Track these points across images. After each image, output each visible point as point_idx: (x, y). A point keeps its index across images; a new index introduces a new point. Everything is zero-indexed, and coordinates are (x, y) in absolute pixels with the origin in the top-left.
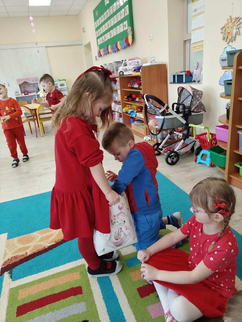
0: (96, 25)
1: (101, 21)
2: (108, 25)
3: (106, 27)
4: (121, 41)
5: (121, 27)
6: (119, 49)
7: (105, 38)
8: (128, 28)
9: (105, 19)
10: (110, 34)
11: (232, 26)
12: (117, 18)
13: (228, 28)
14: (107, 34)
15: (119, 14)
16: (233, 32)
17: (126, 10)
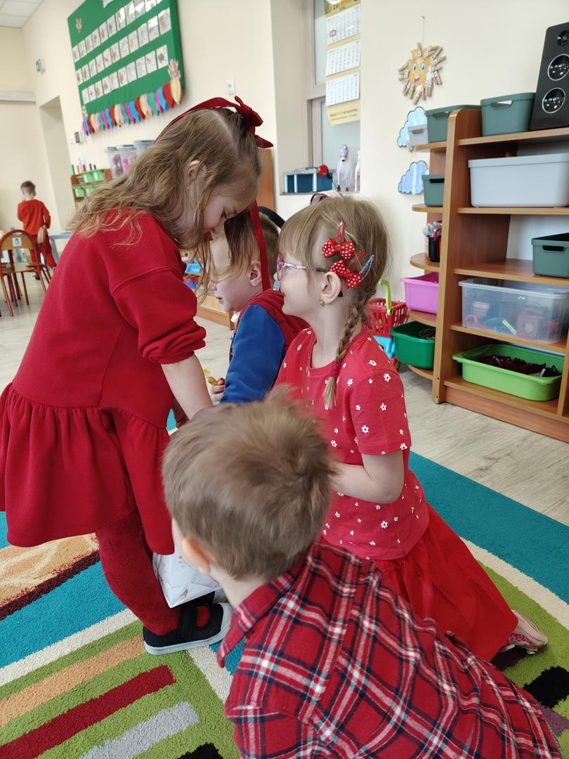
0: (78, 54)
1: (91, 44)
2: (113, 56)
3: (107, 60)
4: (152, 94)
5: (149, 61)
6: (145, 113)
7: (105, 87)
8: (170, 64)
9: (103, 41)
10: (119, 76)
11: (423, 65)
12: (138, 38)
13: (415, 69)
14: (111, 76)
15: (143, 28)
16: (426, 79)
17: (163, 21)
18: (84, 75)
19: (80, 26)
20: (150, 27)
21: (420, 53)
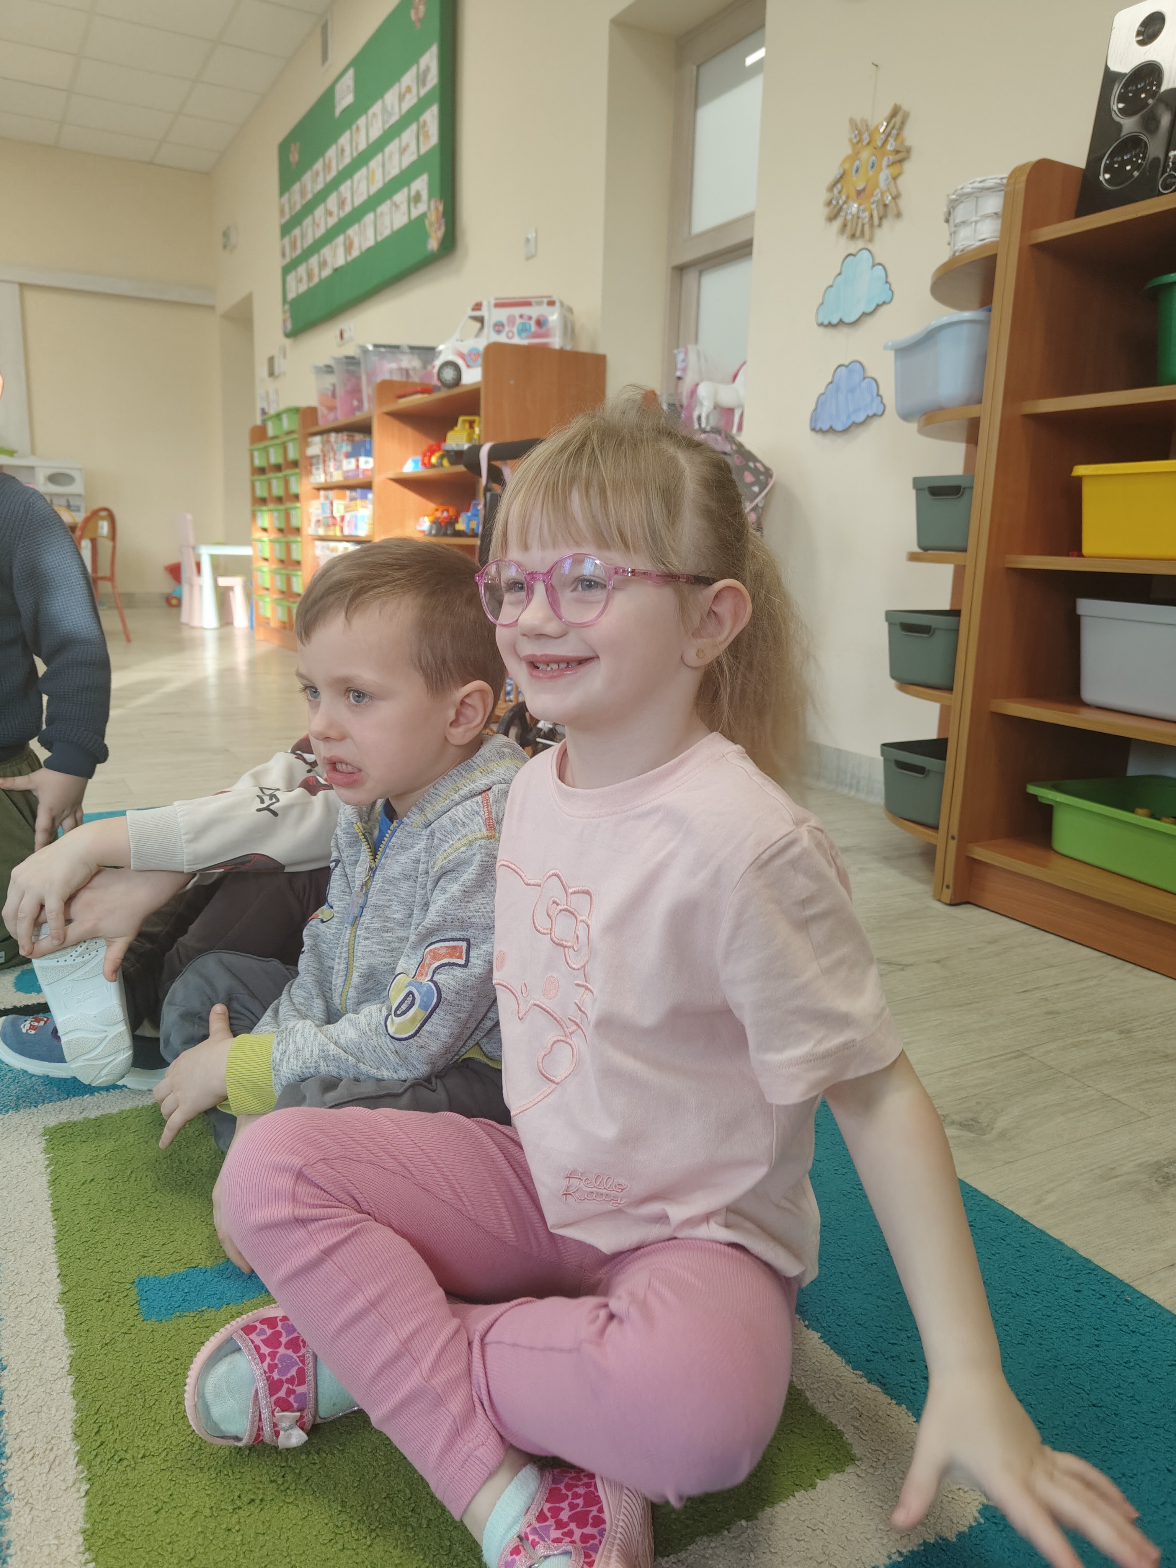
0: (287, 208)
1: (309, 187)
2: (342, 203)
3: (330, 214)
5: (397, 206)
7: (322, 265)
8: (429, 207)
9: (329, 178)
10: (348, 242)
11: (874, 158)
12: (383, 166)
13: (857, 171)
14: (334, 243)
15: (393, 147)
16: (877, 186)
17: (426, 129)
18: (294, 246)
19: (297, 156)
20: (404, 144)
21: (866, 137)
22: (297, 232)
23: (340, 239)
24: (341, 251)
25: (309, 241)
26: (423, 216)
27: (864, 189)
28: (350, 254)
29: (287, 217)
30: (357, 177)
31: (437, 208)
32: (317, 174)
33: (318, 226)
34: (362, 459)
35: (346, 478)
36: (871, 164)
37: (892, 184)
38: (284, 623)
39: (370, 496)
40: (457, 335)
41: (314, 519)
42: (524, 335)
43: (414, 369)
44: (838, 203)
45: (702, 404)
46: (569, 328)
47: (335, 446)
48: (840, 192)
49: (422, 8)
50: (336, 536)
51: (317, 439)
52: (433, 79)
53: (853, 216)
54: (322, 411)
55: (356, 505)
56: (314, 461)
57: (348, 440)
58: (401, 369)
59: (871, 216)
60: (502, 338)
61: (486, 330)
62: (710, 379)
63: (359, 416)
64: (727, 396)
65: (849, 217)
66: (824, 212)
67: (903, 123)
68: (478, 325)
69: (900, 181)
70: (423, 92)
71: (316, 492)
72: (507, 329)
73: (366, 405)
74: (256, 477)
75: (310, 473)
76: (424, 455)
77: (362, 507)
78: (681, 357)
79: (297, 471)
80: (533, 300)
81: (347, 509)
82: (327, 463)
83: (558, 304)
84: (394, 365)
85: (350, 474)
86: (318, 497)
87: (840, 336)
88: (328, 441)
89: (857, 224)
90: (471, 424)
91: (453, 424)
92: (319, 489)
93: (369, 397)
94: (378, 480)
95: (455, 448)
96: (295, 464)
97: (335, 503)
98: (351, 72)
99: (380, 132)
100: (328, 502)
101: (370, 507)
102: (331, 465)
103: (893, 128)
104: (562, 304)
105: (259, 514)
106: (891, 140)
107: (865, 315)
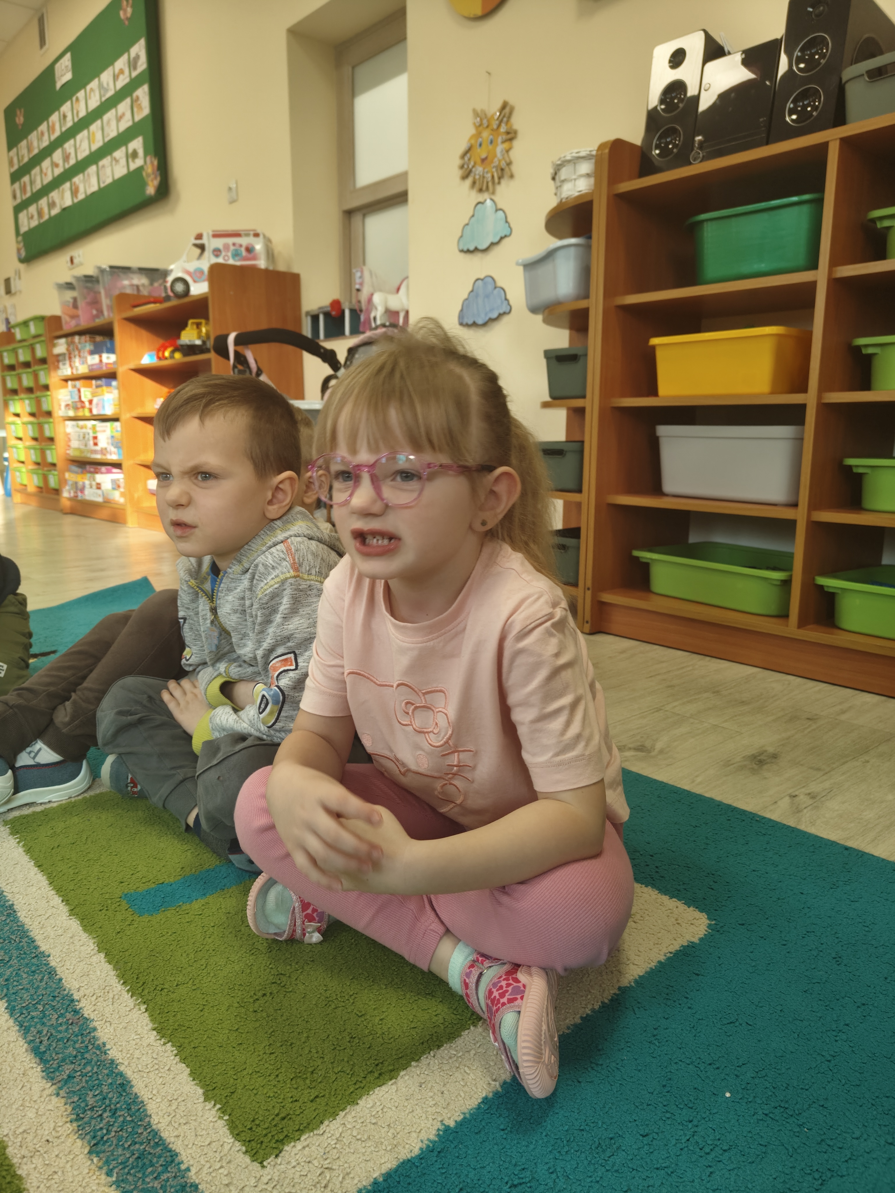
0: (15, 160)
1: (35, 144)
2: (66, 158)
3: (57, 165)
5: (117, 161)
7: (52, 205)
8: (145, 162)
9: (53, 138)
10: (73, 188)
11: (491, 137)
12: (103, 129)
13: (480, 145)
14: (61, 188)
15: (110, 115)
16: (495, 156)
17: (139, 102)
18: (23, 190)
19: (22, 119)
20: (120, 113)
21: (485, 122)
22: (26, 179)
23: (67, 185)
24: (68, 195)
25: (38, 186)
26: (140, 169)
27: (486, 158)
28: (77, 197)
29: (16, 167)
30: (79, 137)
31: (152, 163)
32: (42, 134)
33: (46, 175)
34: (105, 356)
35: (91, 370)
36: (489, 141)
37: (506, 155)
38: (40, 488)
39: (114, 383)
40: (184, 257)
41: (63, 404)
42: (237, 258)
43: (143, 285)
44: (468, 167)
45: (376, 309)
46: (270, 254)
47: (79, 346)
48: (469, 160)
49: (129, 10)
50: (84, 416)
51: (63, 341)
52: (143, 64)
53: (480, 176)
54: (65, 319)
55: (103, 391)
56: (61, 358)
57: (90, 341)
58: (132, 285)
59: (493, 177)
60: (220, 260)
61: (206, 254)
62: (381, 290)
63: (99, 322)
64: (396, 302)
65: (477, 177)
66: (459, 173)
67: (511, 113)
68: (198, 251)
69: (511, 153)
70: (134, 74)
71: (64, 383)
72: (223, 254)
73: (106, 313)
74: (6, 373)
75: (58, 368)
76: (158, 350)
77: (108, 392)
78: (358, 274)
79: (46, 366)
80: (242, 233)
81: (94, 394)
82: (73, 359)
83: (261, 236)
84: (126, 282)
85: (95, 367)
86: (67, 387)
87: (476, 259)
88: (73, 342)
89: (483, 182)
90: (198, 325)
91: (184, 326)
92: (66, 380)
93: (110, 308)
94: (121, 370)
95: (188, 343)
96: (43, 361)
97: (82, 390)
98: (68, 56)
99: (98, 103)
100: (76, 390)
101: (116, 392)
102: (77, 362)
103: (504, 116)
104: (264, 236)
105: (11, 402)
106: (503, 125)
107: (493, 244)
